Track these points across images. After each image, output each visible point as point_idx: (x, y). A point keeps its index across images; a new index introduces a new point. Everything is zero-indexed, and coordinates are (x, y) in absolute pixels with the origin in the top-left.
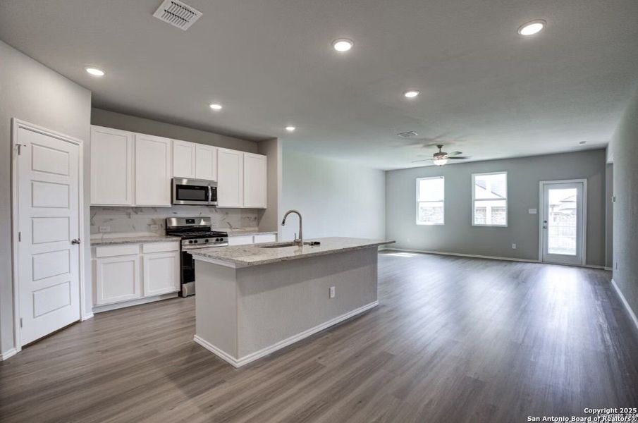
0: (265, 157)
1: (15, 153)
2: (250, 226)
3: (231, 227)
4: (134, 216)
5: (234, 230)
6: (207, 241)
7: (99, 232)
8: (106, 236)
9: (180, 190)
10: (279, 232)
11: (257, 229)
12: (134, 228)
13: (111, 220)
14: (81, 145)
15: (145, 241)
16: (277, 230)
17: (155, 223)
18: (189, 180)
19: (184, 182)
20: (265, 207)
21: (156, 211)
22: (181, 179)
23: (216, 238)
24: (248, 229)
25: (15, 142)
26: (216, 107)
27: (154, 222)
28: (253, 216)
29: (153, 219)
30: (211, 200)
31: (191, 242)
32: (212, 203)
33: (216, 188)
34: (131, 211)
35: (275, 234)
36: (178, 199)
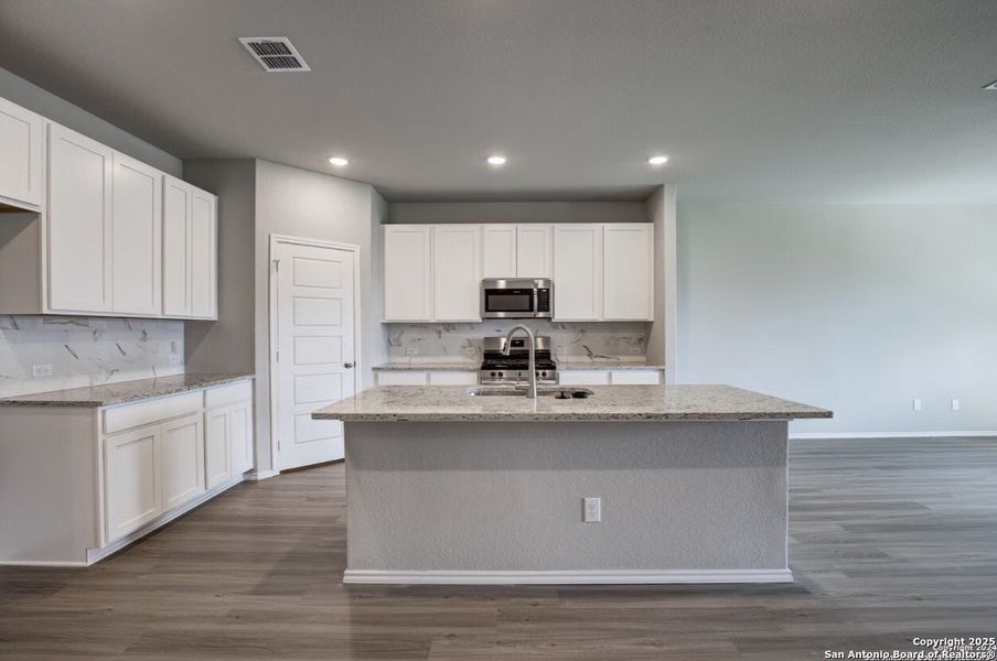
0: (652, 224)
1: (273, 270)
2: (628, 354)
3: (590, 355)
4: (445, 335)
5: (596, 360)
6: (519, 374)
8: (414, 360)
9: (490, 297)
10: (666, 368)
11: (643, 359)
12: (445, 350)
13: (420, 340)
14: (357, 251)
15: (433, 369)
16: (664, 364)
17: (471, 346)
18: (509, 281)
19: (502, 285)
20: (651, 319)
21: (472, 329)
22: (494, 281)
24: (623, 359)
25: (272, 258)
26: (497, 161)
27: (470, 343)
28: (635, 335)
29: (468, 340)
30: (539, 310)
31: (493, 374)
32: (541, 314)
33: (548, 290)
34: (441, 328)
35: (660, 370)
36: (487, 310)
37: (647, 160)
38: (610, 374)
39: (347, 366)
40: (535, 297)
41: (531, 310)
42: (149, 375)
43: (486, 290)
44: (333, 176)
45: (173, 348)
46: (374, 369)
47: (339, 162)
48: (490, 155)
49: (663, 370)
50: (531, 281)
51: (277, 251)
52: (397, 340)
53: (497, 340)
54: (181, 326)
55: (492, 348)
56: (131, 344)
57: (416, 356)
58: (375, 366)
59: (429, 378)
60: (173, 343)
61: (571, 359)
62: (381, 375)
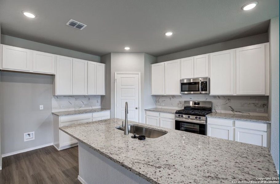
1: (115, 81)
3: (233, 110)
4: (172, 99)
5: (235, 113)
6: (189, 117)
7: (161, 106)
9: (182, 86)
10: (272, 123)
12: (172, 105)
13: (164, 101)
14: (140, 74)
15: (161, 112)
16: (271, 120)
17: (181, 103)
19: (185, 81)
22: (183, 80)
23: (196, 116)
25: (115, 78)
26: (169, 34)
27: (180, 102)
28: (261, 102)
29: (180, 101)
30: (202, 90)
31: (179, 116)
32: (203, 92)
33: (206, 82)
34: (171, 97)
35: (267, 123)
36: (182, 91)
37: (242, 8)
38: (235, 121)
39: (136, 108)
40: (200, 85)
41: (199, 91)
42: (91, 108)
43: (181, 83)
44: (127, 53)
45: (98, 102)
46: (145, 110)
47: (127, 48)
48: (166, 32)
49: (270, 124)
50: (198, 79)
51: (117, 76)
52: (158, 101)
53: (189, 102)
54: (100, 97)
55: (187, 105)
56: (85, 101)
57: (163, 106)
58: (145, 109)
59: (160, 114)
60: (97, 101)
61: (223, 112)
62: (147, 112)
